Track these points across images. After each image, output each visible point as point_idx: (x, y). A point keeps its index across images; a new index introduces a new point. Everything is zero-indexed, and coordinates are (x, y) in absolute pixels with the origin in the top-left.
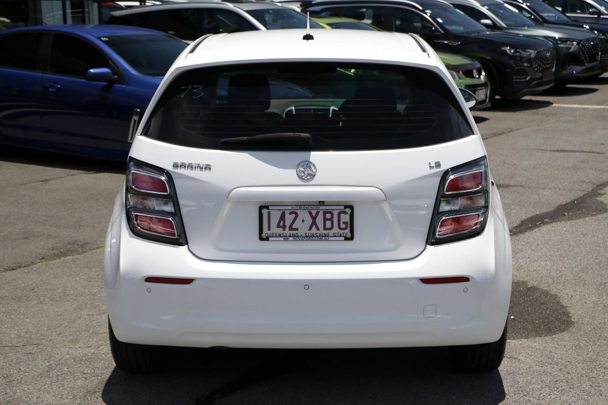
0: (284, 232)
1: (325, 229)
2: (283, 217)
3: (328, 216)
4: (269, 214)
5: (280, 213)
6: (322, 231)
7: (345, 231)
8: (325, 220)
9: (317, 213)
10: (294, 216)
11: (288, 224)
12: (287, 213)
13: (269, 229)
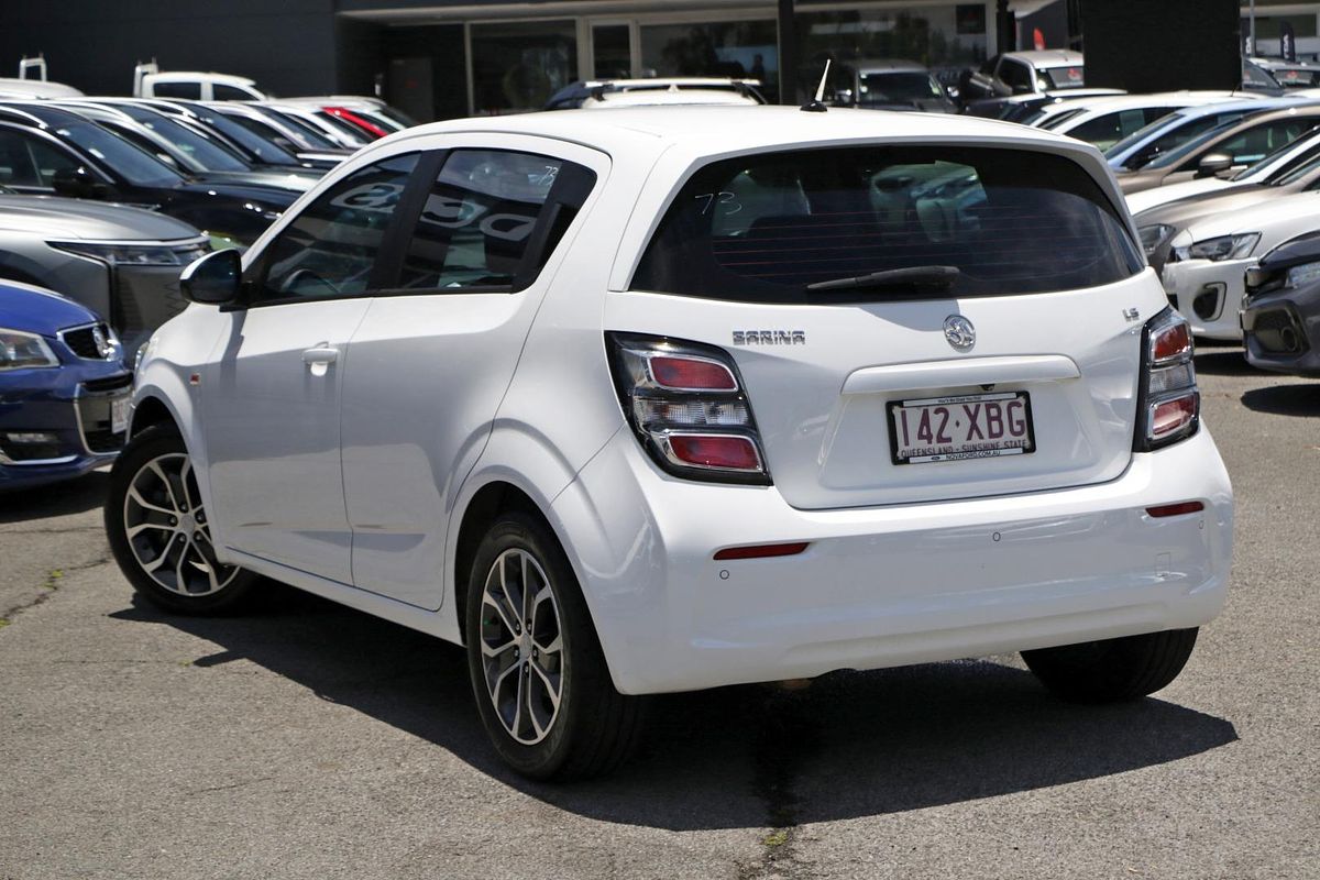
0: (931, 446)
1: (992, 435)
2: (925, 421)
3: (994, 412)
4: (904, 414)
5: (921, 412)
6: (987, 440)
7: (1021, 438)
8: (990, 419)
9: (978, 407)
10: (942, 415)
11: (934, 431)
12: (931, 410)
13: (907, 444)
